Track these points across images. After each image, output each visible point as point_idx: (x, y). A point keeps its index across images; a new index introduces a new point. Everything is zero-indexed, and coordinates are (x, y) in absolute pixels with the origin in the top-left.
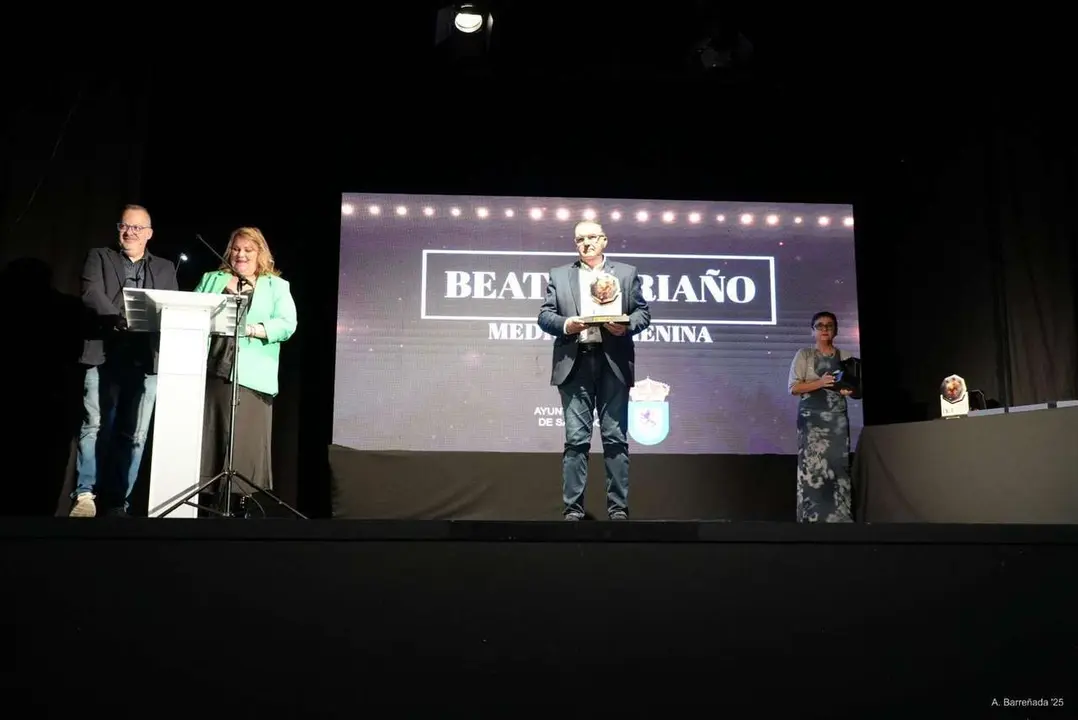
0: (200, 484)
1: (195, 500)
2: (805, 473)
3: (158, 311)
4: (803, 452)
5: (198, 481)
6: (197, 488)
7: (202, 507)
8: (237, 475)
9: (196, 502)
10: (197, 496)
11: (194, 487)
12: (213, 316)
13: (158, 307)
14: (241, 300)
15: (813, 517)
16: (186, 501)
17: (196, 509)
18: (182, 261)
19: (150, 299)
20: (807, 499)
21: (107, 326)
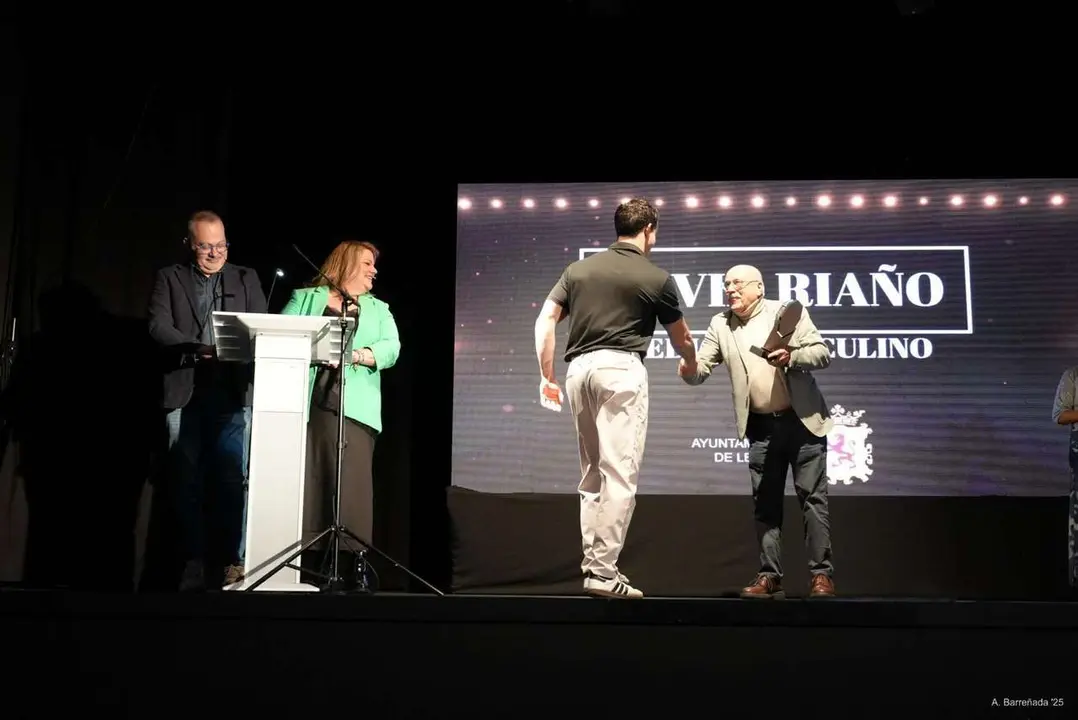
0: (303, 542)
1: (298, 562)
2: (1076, 521)
3: (251, 338)
4: (1074, 495)
5: (300, 538)
6: (299, 548)
7: (307, 571)
8: (346, 531)
9: (299, 565)
10: (299, 558)
11: (295, 546)
12: (315, 342)
13: (251, 333)
14: (347, 323)
16: (288, 563)
17: (298, 572)
18: (278, 276)
19: (243, 324)
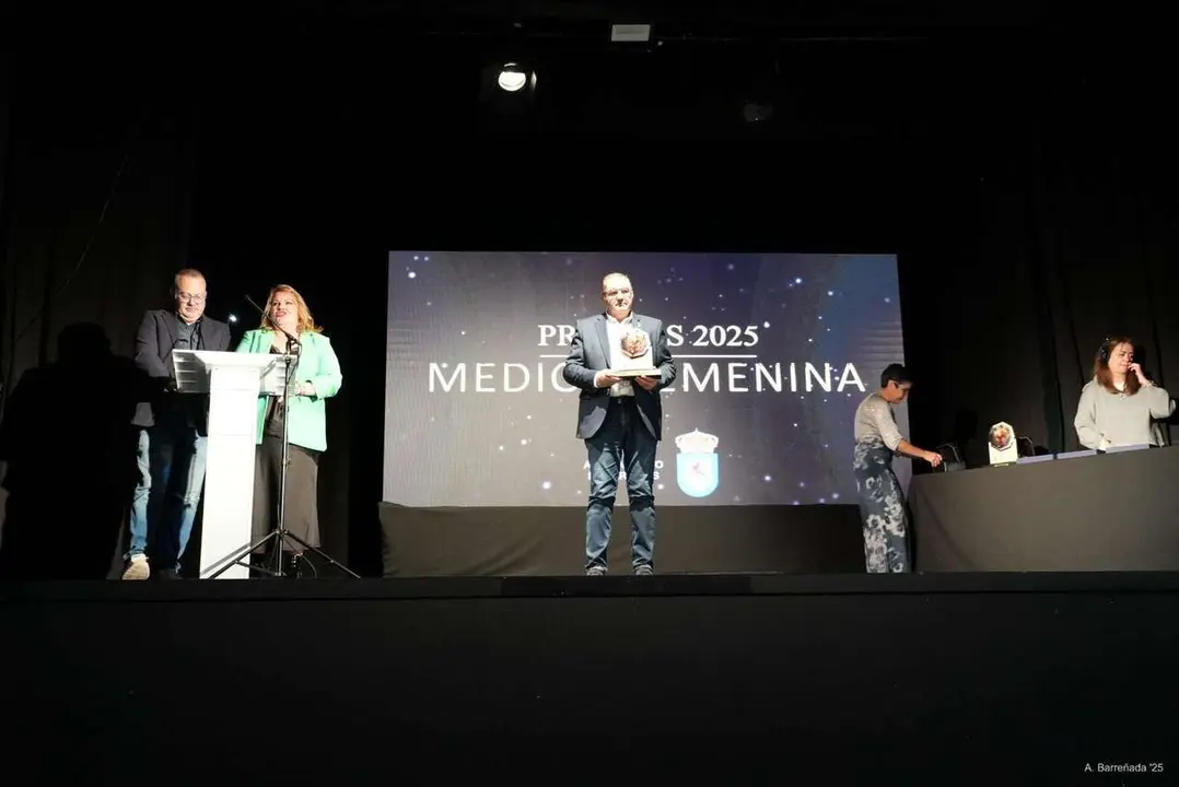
0: (251, 544)
2: (888, 522)
3: (207, 373)
6: (249, 548)
7: (254, 567)
9: (248, 562)
10: (249, 556)
11: (245, 547)
12: (263, 376)
13: (207, 368)
15: (898, 568)
16: (238, 561)
17: (248, 569)
19: (200, 360)
20: (891, 550)
21: (157, 389)
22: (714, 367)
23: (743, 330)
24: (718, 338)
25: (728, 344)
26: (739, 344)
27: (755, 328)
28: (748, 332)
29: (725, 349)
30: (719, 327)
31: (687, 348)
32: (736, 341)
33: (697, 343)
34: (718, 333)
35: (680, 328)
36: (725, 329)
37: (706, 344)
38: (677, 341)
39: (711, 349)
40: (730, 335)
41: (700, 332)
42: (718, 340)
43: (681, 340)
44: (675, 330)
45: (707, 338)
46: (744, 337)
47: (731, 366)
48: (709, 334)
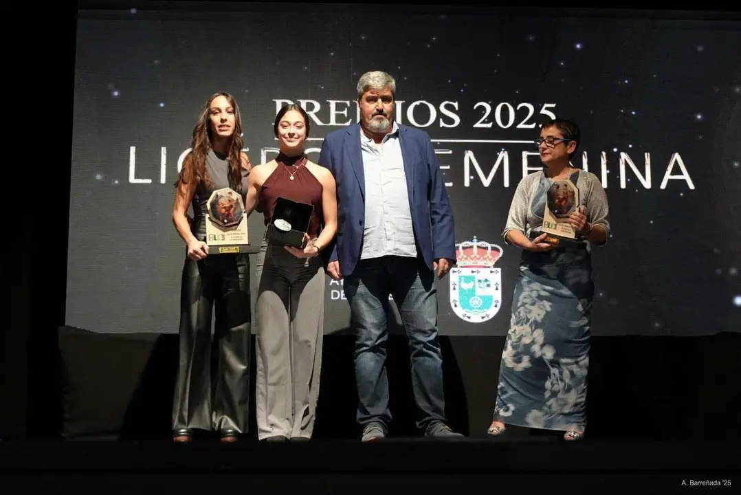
22: (503, 156)
23: (538, 109)
24: (505, 118)
25: (519, 126)
26: (533, 126)
27: (553, 105)
28: (543, 111)
29: (514, 132)
30: (507, 104)
31: (466, 129)
32: (528, 123)
33: (478, 125)
34: (505, 110)
35: (456, 105)
36: (515, 107)
37: (489, 125)
38: (452, 121)
39: (495, 132)
40: (521, 115)
41: (483, 108)
42: (505, 120)
43: (457, 120)
44: (449, 107)
45: (491, 118)
46: (538, 118)
47: (525, 154)
48: (493, 114)
